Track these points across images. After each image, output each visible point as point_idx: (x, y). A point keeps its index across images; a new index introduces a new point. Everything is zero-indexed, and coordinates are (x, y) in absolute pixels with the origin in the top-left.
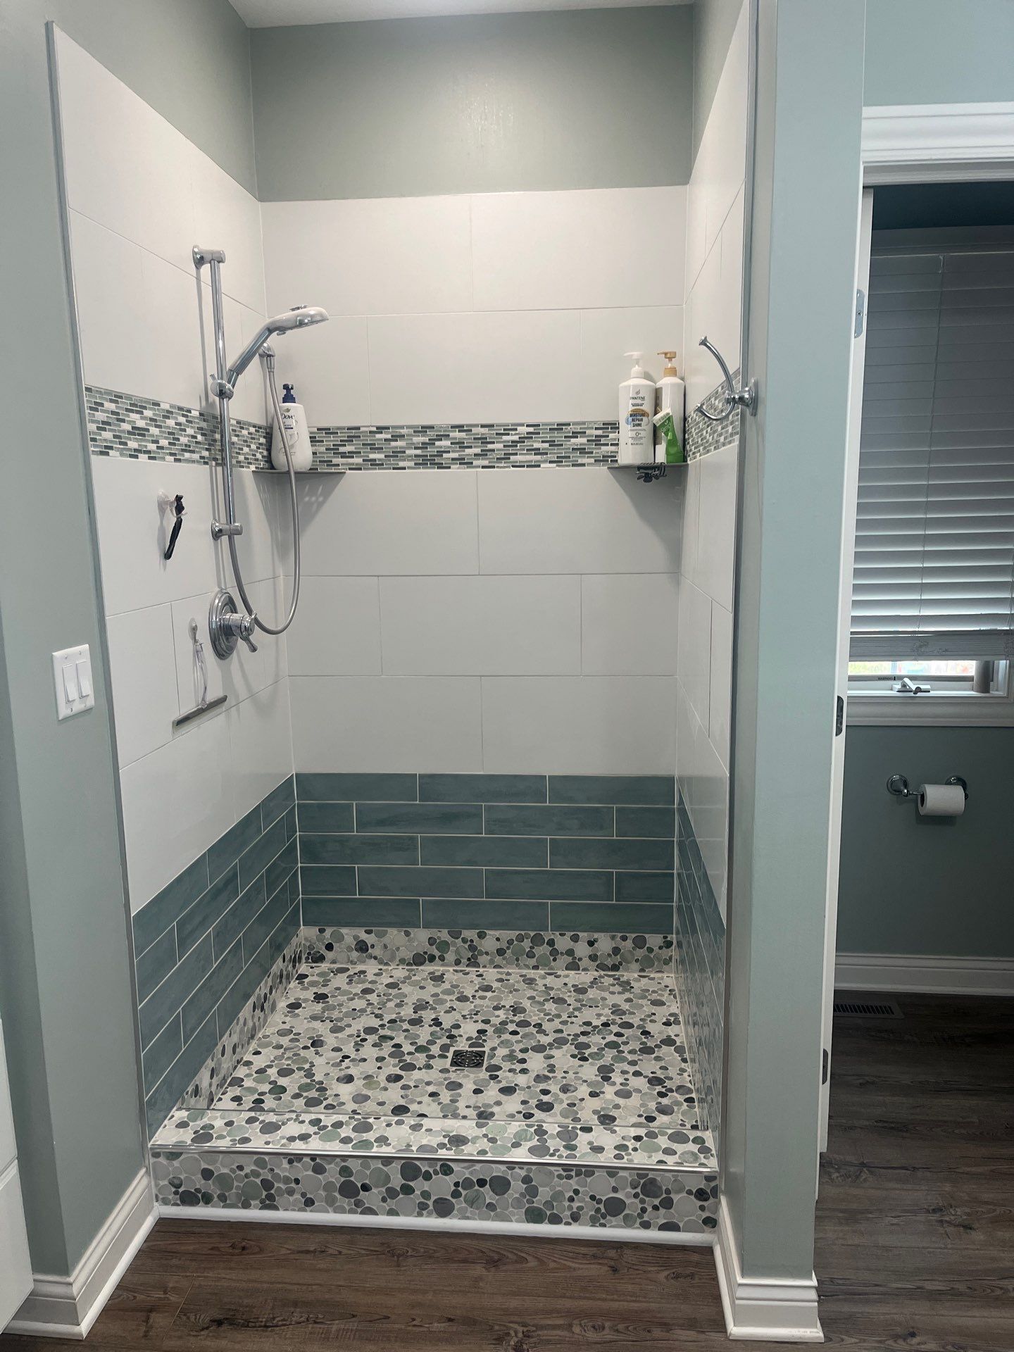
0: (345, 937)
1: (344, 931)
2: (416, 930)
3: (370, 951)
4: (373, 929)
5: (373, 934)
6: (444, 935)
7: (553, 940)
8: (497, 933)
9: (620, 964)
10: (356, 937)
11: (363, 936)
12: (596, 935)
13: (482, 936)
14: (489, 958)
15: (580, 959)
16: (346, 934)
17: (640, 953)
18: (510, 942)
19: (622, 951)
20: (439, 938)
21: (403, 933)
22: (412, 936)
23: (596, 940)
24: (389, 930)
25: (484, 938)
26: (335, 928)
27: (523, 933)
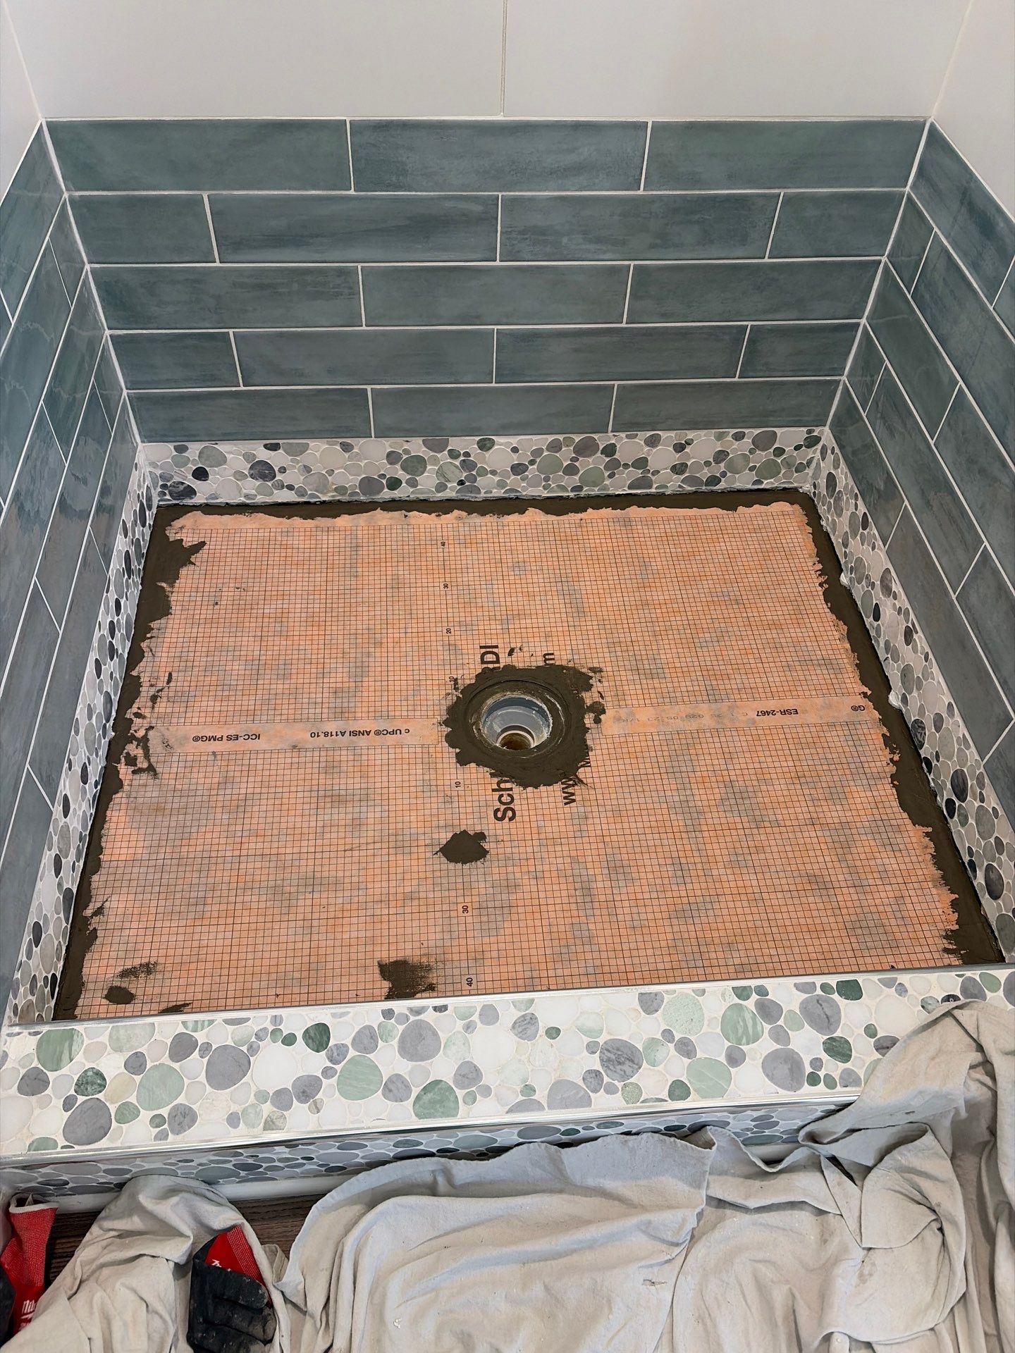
0: (229, 457)
1: (223, 447)
2: (362, 441)
3: (279, 477)
4: (280, 442)
5: (281, 451)
6: (416, 446)
7: (613, 446)
8: (514, 441)
9: (724, 474)
10: (247, 457)
11: (263, 454)
12: (691, 435)
13: (485, 445)
14: (497, 479)
15: (656, 472)
16: (230, 453)
17: (762, 456)
18: (538, 452)
19: (731, 456)
20: (406, 452)
21: (338, 447)
22: (356, 450)
23: (688, 443)
24: (312, 443)
25: (490, 448)
26: (207, 444)
27: (561, 437)
